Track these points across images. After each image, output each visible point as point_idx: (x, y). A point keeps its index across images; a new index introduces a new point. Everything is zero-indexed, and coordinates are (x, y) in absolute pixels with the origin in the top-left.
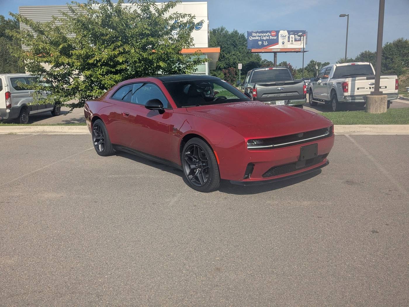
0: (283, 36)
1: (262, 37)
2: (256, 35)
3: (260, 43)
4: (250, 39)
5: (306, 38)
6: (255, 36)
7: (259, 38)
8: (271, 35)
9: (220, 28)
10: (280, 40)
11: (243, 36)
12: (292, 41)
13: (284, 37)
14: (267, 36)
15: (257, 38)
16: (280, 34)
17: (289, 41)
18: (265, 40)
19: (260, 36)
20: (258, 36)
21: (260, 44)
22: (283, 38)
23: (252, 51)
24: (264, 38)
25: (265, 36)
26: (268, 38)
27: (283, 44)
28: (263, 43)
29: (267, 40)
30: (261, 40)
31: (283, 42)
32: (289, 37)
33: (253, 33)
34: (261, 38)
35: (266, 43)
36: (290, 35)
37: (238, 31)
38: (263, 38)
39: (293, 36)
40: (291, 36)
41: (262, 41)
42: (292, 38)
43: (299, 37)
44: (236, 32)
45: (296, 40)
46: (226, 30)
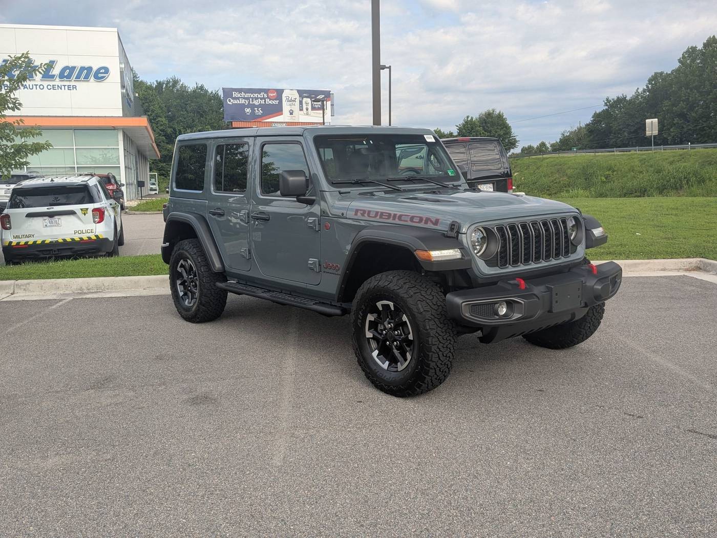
0: (290, 99)
1: (251, 99)
2: (239, 95)
3: (248, 110)
4: (229, 103)
5: (332, 105)
6: (238, 98)
7: (245, 101)
8: (268, 98)
9: (171, 80)
10: (286, 107)
11: (215, 97)
12: (307, 110)
13: (291, 101)
14: (261, 99)
15: (242, 101)
16: (284, 95)
17: (301, 109)
18: (258, 107)
19: (248, 99)
20: (244, 98)
21: (248, 112)
22: (290, 103)
23: (234, 126)
24: (256, 103)
25: (257, 99)
26: (263, 102)
27: (291, 114)
28: (253, 110)
29: (260, 106)
30: (249, 106)
31: (291, 111)
32: (301, 103)
33: (234, 93)
34: (249, 101)
35: (259, 112)
36: (302, 99)
37: (206, 87)
38: (252, 101)
39: (309, 100)
40: (305, 100)
41: (253, 107)
42: (307, 104)
43: (320, 103)
44: (202, 88)
45: (313, 108)
46: (181, 83)
